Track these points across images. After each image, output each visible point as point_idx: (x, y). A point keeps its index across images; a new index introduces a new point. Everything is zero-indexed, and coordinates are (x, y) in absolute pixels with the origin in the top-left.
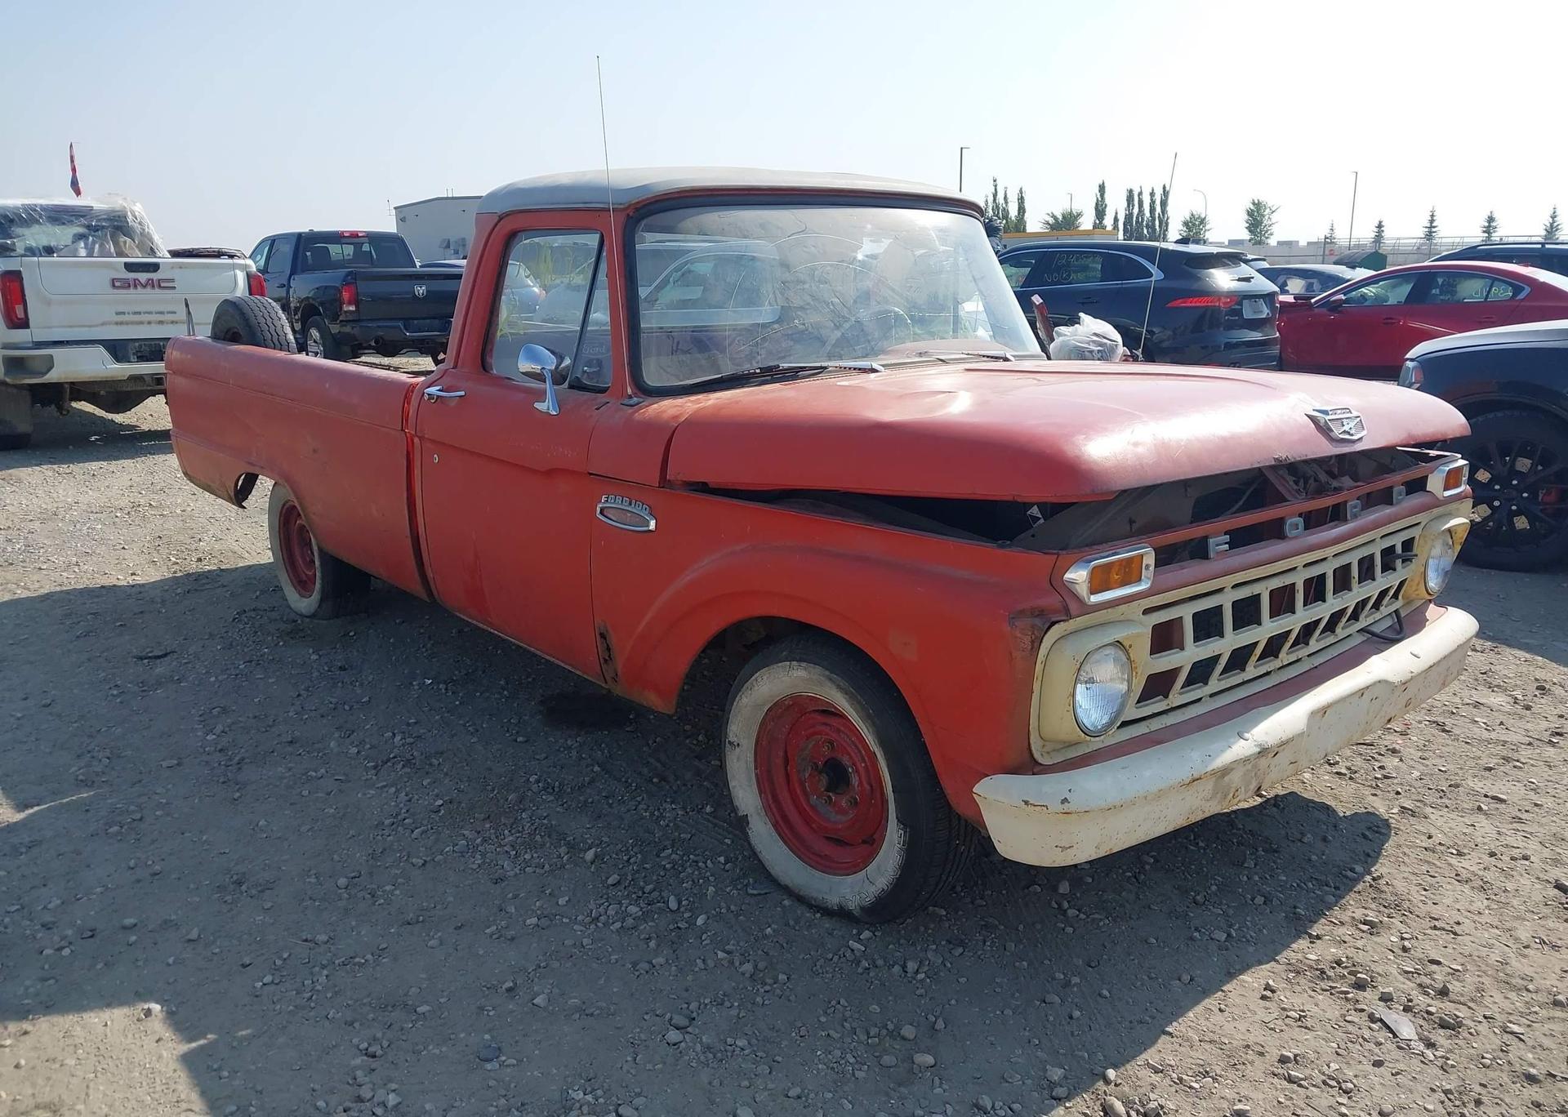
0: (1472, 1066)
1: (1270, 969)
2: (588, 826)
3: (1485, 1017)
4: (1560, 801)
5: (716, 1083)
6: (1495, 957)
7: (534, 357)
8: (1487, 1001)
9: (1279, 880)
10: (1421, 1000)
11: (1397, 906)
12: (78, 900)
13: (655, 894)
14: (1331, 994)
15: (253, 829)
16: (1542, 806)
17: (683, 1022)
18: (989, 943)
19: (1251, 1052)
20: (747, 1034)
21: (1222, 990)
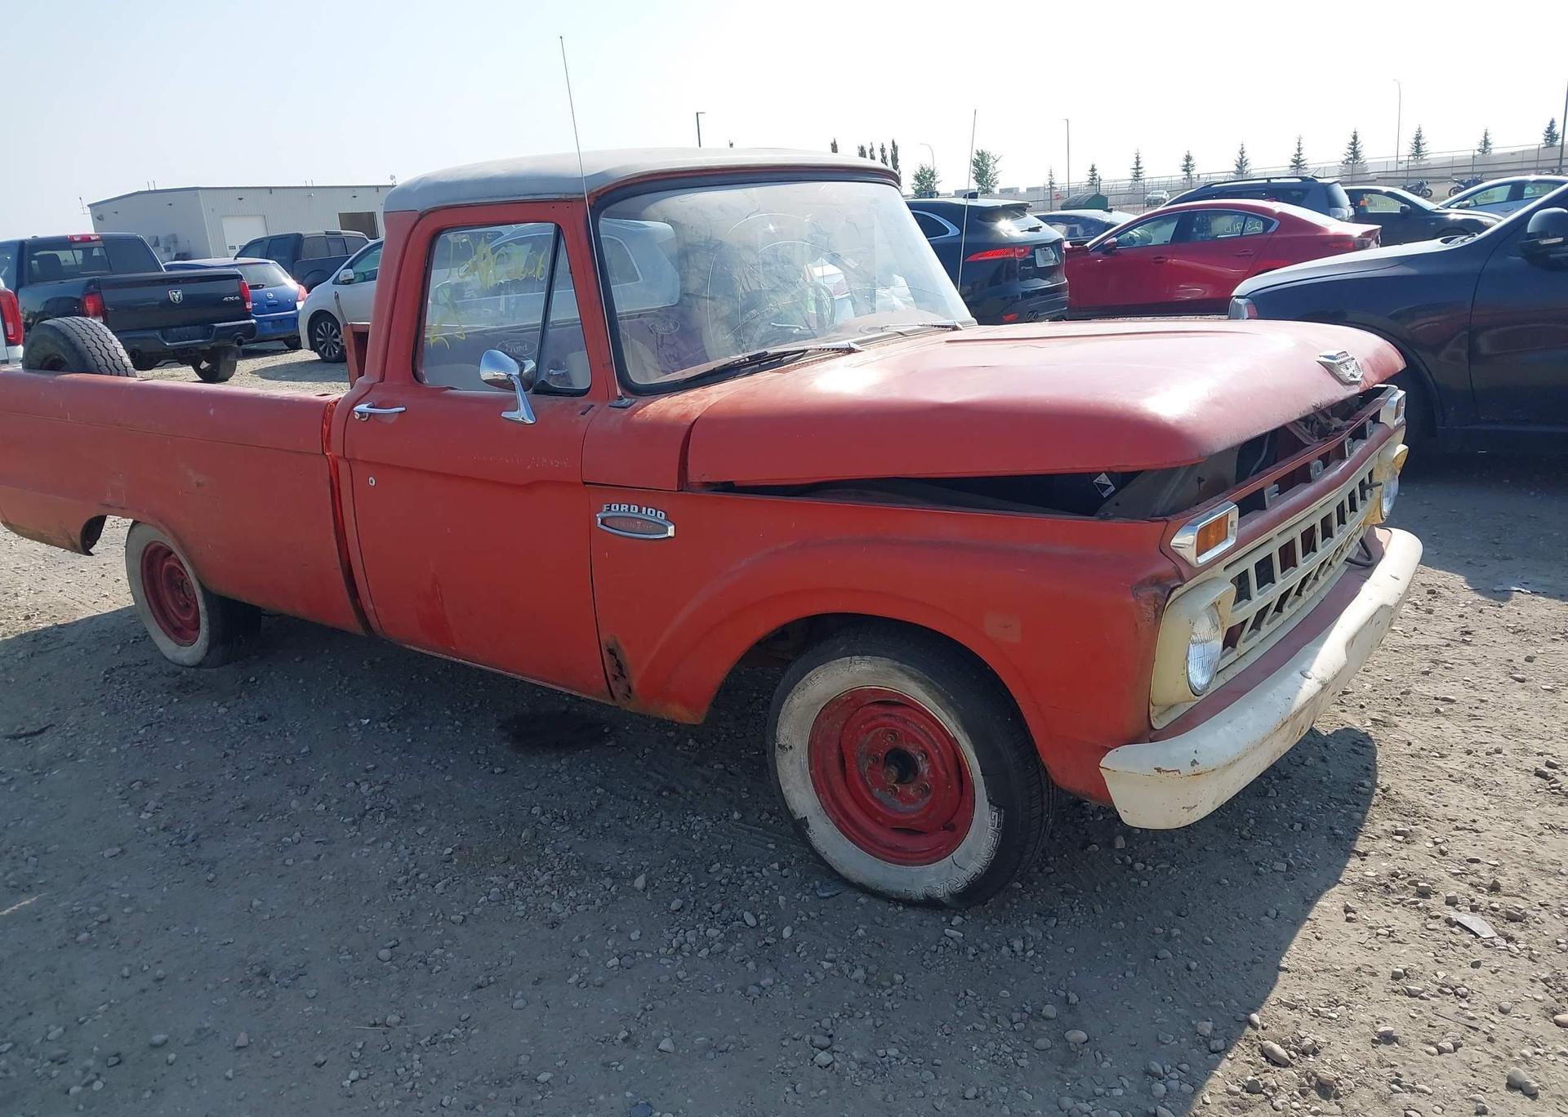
0: (1553, 953)
1: (1339, 891)
2: (619, 852)
3: (1541, 905)
4: (1500, 695)
5: (890, 1098)
6: (1520, 849)
7: (496, 364)
8: (1535, 889)
9: (1304, 805)
10: (1482, 899)
11: (1414, 813)
12: (82, 1023)
13: (726, 913)
14: (1404, 906)
15: (249, 911)
16: (1487, 701)
17: (826, 1041)
18: (1077, 909)
19: (1363, 974)
20: (894, 1043)
21: (1310, 919)
